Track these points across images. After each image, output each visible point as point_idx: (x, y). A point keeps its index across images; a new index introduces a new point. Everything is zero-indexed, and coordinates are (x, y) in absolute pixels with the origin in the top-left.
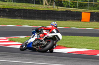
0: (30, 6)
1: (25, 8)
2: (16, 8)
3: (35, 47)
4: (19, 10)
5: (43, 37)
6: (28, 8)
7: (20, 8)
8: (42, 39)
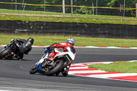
0: (117, 20)
1: (110, 22)
2: (98, 22)
3: (43, 70)
4: (103, 26)
5: (53, 57)
6: (115, 22)
7: (104, 22)
8: (52, 59)
